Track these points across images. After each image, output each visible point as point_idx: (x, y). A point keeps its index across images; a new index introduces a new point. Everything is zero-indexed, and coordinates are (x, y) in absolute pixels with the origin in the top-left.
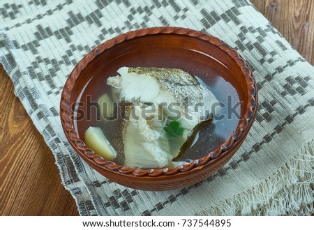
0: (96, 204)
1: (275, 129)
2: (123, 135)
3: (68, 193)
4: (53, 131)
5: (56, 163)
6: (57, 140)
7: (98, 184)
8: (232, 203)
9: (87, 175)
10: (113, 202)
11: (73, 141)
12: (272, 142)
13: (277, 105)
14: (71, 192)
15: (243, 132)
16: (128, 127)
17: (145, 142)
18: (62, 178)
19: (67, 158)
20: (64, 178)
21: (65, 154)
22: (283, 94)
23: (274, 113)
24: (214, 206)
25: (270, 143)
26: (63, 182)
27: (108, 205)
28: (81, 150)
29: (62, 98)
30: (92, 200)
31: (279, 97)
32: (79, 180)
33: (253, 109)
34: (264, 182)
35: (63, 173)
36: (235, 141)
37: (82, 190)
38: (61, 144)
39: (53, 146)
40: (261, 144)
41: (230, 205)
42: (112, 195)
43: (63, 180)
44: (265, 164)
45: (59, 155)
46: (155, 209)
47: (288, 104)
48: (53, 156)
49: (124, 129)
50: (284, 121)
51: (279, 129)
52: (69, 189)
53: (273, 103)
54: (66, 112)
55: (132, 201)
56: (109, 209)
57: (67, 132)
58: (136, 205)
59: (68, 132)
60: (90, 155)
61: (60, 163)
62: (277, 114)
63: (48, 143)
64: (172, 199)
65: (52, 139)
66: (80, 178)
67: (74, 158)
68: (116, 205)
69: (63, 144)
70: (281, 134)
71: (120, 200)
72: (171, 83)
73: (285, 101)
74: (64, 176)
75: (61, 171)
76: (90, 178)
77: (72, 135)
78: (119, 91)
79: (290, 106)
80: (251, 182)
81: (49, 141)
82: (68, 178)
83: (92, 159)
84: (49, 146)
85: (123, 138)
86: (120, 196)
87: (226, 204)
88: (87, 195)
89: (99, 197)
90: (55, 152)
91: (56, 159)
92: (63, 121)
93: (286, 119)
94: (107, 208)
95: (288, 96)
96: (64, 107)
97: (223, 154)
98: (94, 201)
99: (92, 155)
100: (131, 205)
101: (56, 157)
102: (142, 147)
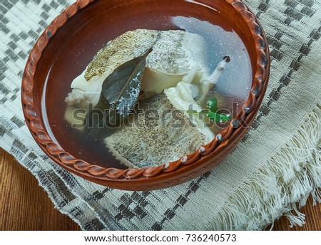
0: (104, 220)
1: (291, 66)
3: (66, 217)
4: (24, 146)
5: (40, 184)
6: (33, 156)
7: (99, 195)
8: (268, 171)
9: (81, 187)
10: (124, 212)
11: (54, 156)
12: (292, 83)
13: (284, 38)
14: (70, 216)
15: (263, 83)
18: (53, 201)
19: (51, 173)
20: (56, 200)
21: (47, 170)
22: (287, 22)
23: (283, 48)
24: (248, 181)
25: (290, 85)
26: (56, 206)
27: (119, 217)
28: (68, 165)
29: (24, 105)
30: (99, 217)
31: (283, 27)
32: (74, 197)
33: (265, 51)
34: (297, 134)
35: (53, 195)
36: (257, 97)
37: (82, 208)
38: (39, 160)
39: (30, 164)
40: (279, 89)
41: (266, 174)
42: (120, 204)
43: (55, 203)
44: (292, 111)
45: (40, 174)
46: (177, 206)
47: (297, 32)
48: (34, 177)
50: (299, 54)
51: (295, 66)
52: (66, 213)
53: (278, 36)
54: (34, 121)
55: (147, 203)
56: (122, 222)
57: (43, 146)
58: (153, 207)
59: (45, 146)
61: (45, 183)
62: (287, 48)
63: (22, 162)
64: (195, 187)
65: (25, 155)
66: (75, 194)
67: (60, 172)
68: (129, 214)
69: (41, 159)
70: (300, 70)
71: (132, 207)
73: (292, 30)
74: (54, 198)
75: (49, 193)
76: (87, 190)
77: (51, 148)
79: (300, 34)
80: (281, 139)
81: (22, 160)
82: (60, 199)
83: (86, 172)
84: (24, 165)
86: (131, 201)
87: (262, 174)
88: (91, 212)
89: (106, 211)
90: (34, 171)
91: (39, 180)
92: (34, 134)
93: (301, 51)
94: (120, 221)
95: (294, 22)
96: (29, 116)
97: (248, 118)
98: (102, 218)
100: (147, 209)
101: (37, 177)
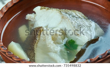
2: (35, 48)
16: (39, 43)
17: (50, 52)
49: (36, 44)
60: (10, 55)
72: (69, 15)
78: (33, 22)
85: (35, 50)
99: (11, 55)
102: (48, 55)
